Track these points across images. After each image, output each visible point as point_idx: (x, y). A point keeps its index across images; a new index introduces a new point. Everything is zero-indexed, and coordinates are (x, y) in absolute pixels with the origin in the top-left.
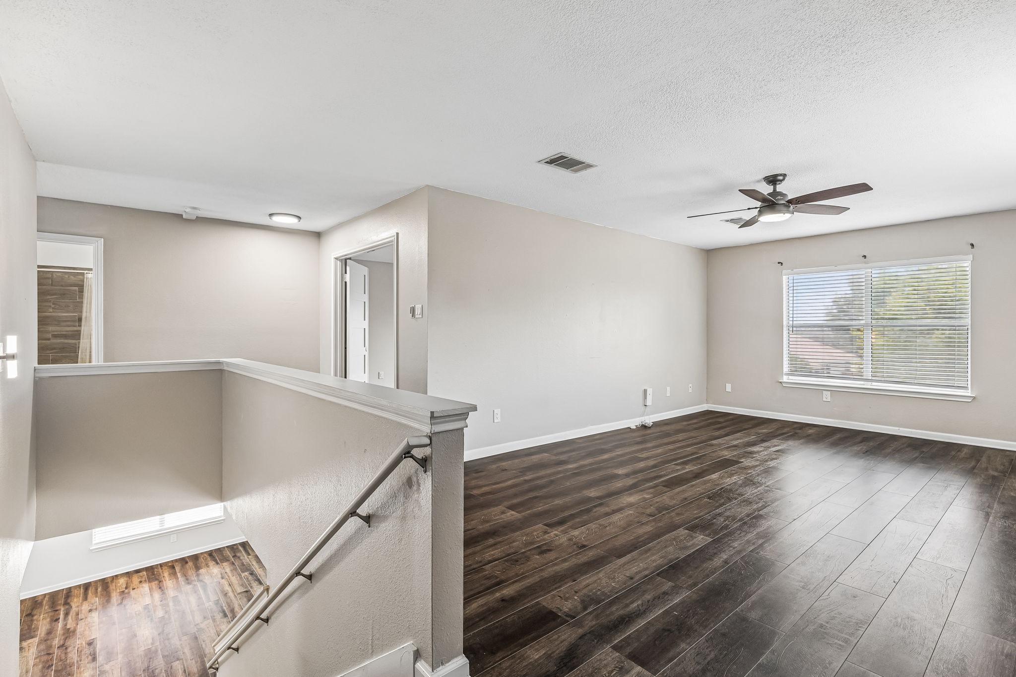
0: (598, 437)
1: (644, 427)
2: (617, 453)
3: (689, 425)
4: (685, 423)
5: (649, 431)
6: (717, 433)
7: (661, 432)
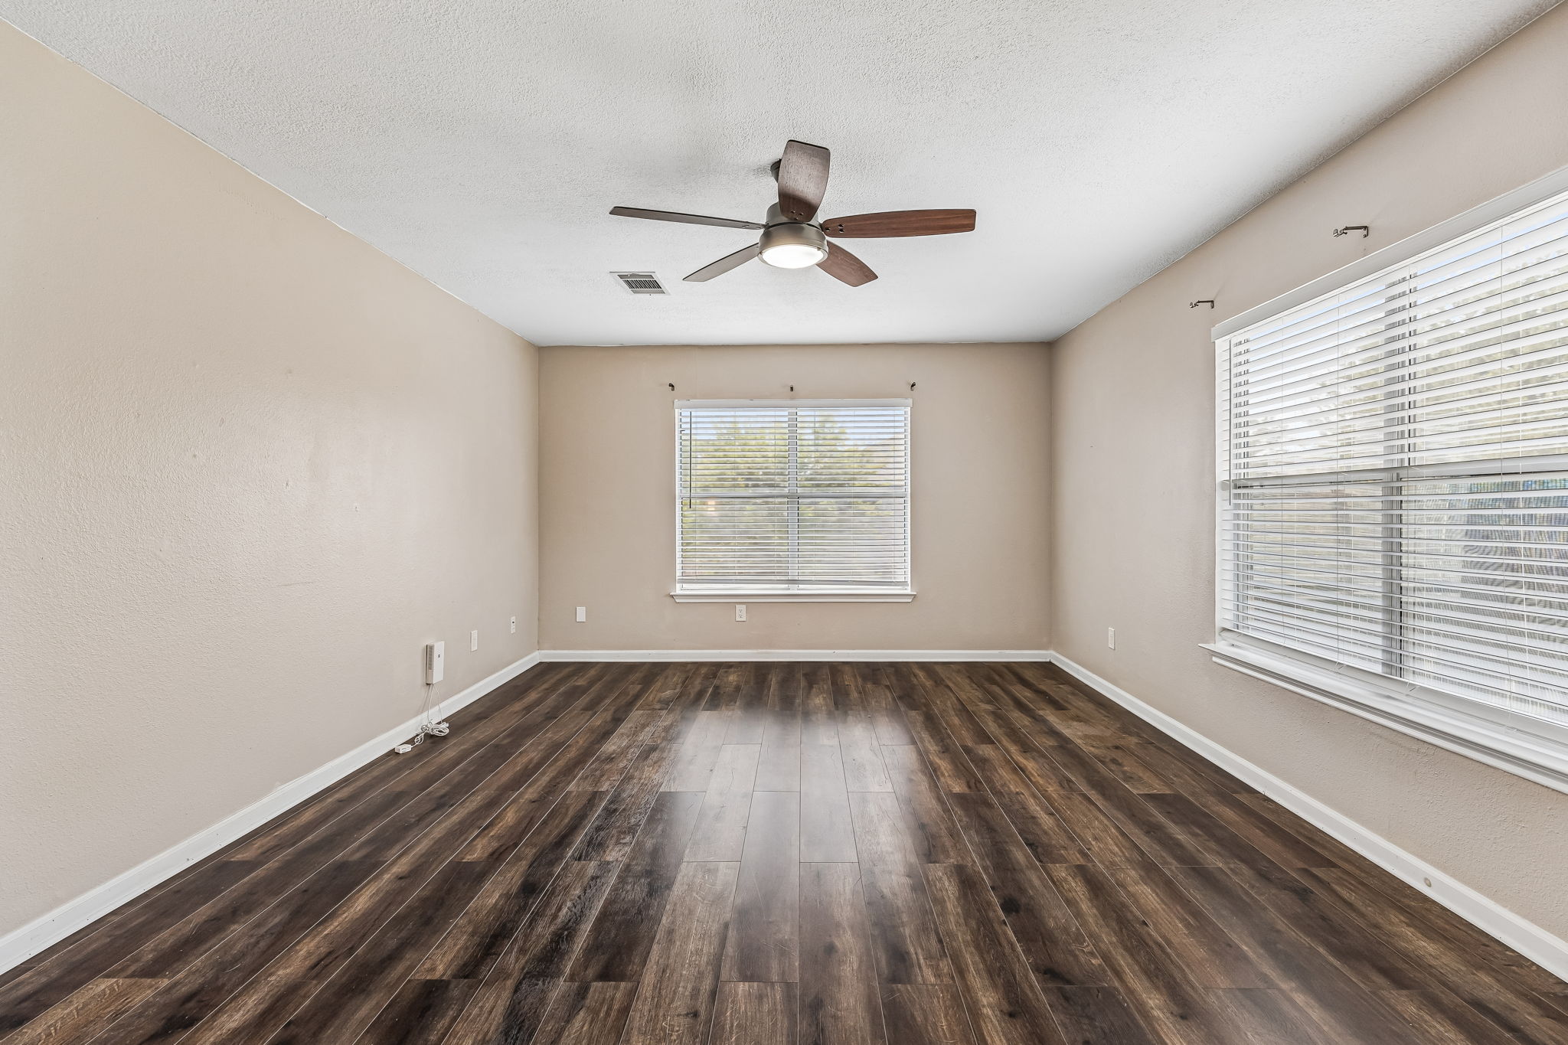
0: (308, 816)
1: (431, 741)
2: (396, 869)
3: (528, 709)
4: (518, 706)
5: (449, 753)
6: (598, 721)
7: (480, 745)
